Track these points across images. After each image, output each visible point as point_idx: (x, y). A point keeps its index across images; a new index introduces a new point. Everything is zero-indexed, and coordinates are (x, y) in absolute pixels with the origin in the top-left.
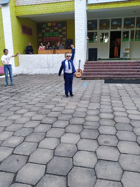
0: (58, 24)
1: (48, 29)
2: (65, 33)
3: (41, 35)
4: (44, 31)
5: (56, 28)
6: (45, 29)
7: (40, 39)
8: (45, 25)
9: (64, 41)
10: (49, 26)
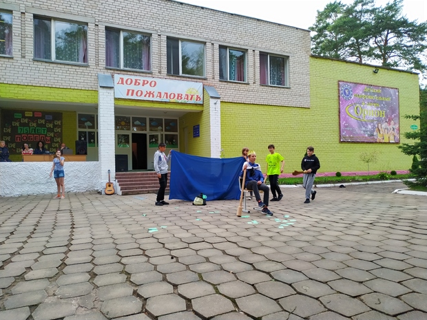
0: (46, 116)
1: (26, 121)
2: (59, 130)
3: (9, 130)
4: (18, 124)
5: (43, 122)
6: (20, 121)
7: (8, 136)
8: (20, 114)
9: (56, 143)
10: (29, 118)
